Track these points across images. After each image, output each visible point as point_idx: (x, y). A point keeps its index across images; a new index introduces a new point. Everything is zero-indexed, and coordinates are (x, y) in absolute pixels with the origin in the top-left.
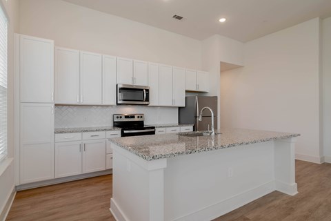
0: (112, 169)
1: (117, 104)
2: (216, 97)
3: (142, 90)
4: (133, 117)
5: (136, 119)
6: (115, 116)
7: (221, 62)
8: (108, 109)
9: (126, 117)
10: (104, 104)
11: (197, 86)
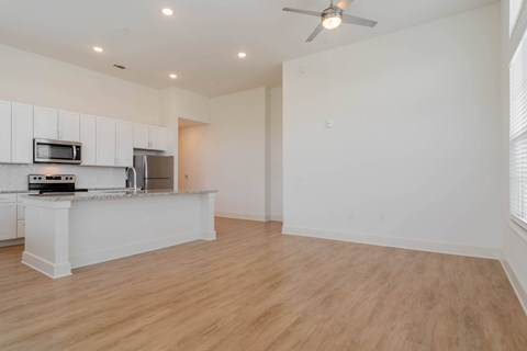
0: (23, 238)
1: (35, 162)
2: (172, 157)
3: (71, 147)
4: (59, 178)
5: (63, 181)
6: (32, 177)
7: (179, 119)
8: (20, 168)
9: (48, 178)
10: (14, 161)
11: (150, 144)
